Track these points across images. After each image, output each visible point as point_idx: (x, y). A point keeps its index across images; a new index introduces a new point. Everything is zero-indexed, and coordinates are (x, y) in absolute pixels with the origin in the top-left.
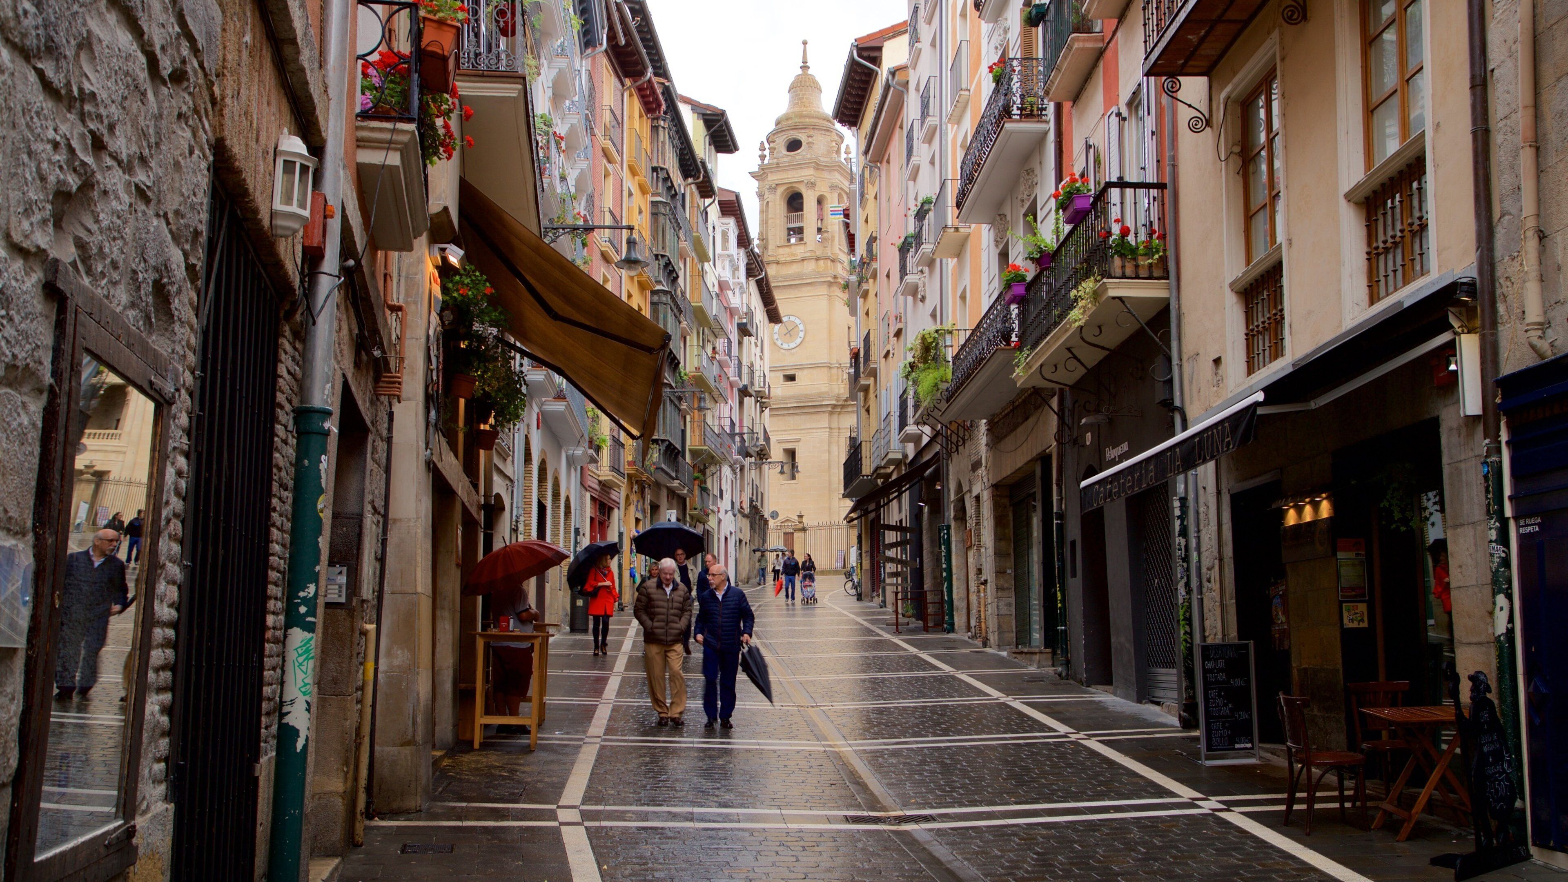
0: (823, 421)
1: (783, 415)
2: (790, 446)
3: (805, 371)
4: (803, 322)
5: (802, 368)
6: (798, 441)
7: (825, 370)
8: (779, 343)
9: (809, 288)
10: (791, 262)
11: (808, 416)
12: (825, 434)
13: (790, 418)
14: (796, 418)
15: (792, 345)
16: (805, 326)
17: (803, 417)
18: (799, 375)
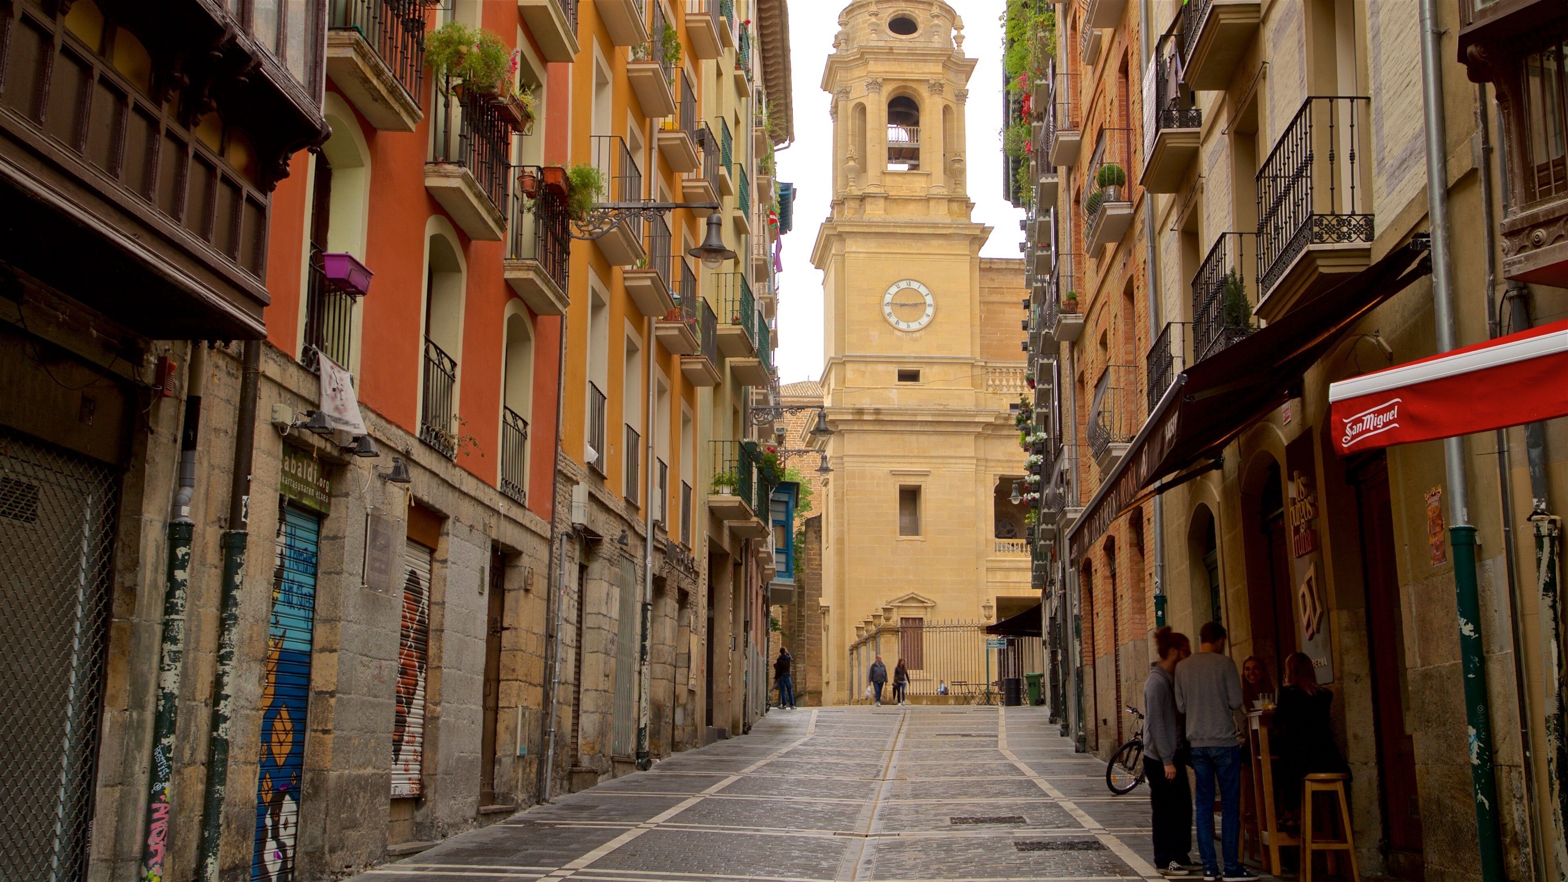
0: (967, 446)
1: (902, 432)
2: (911, 481)
3: (936, 369)
4: (932, 292)
5: (930, 362)
6: (926, 474)
7: (968, 369)
8: (893, 320)
9: (940, 242)
10: (907, 200)
11: (941, 438)
12: (970, 467)
13: (913, 438)
14: (923, 438)
15: (914, 326)
16: (934, 299)
17: (934, 438)
18: (925, 372)
